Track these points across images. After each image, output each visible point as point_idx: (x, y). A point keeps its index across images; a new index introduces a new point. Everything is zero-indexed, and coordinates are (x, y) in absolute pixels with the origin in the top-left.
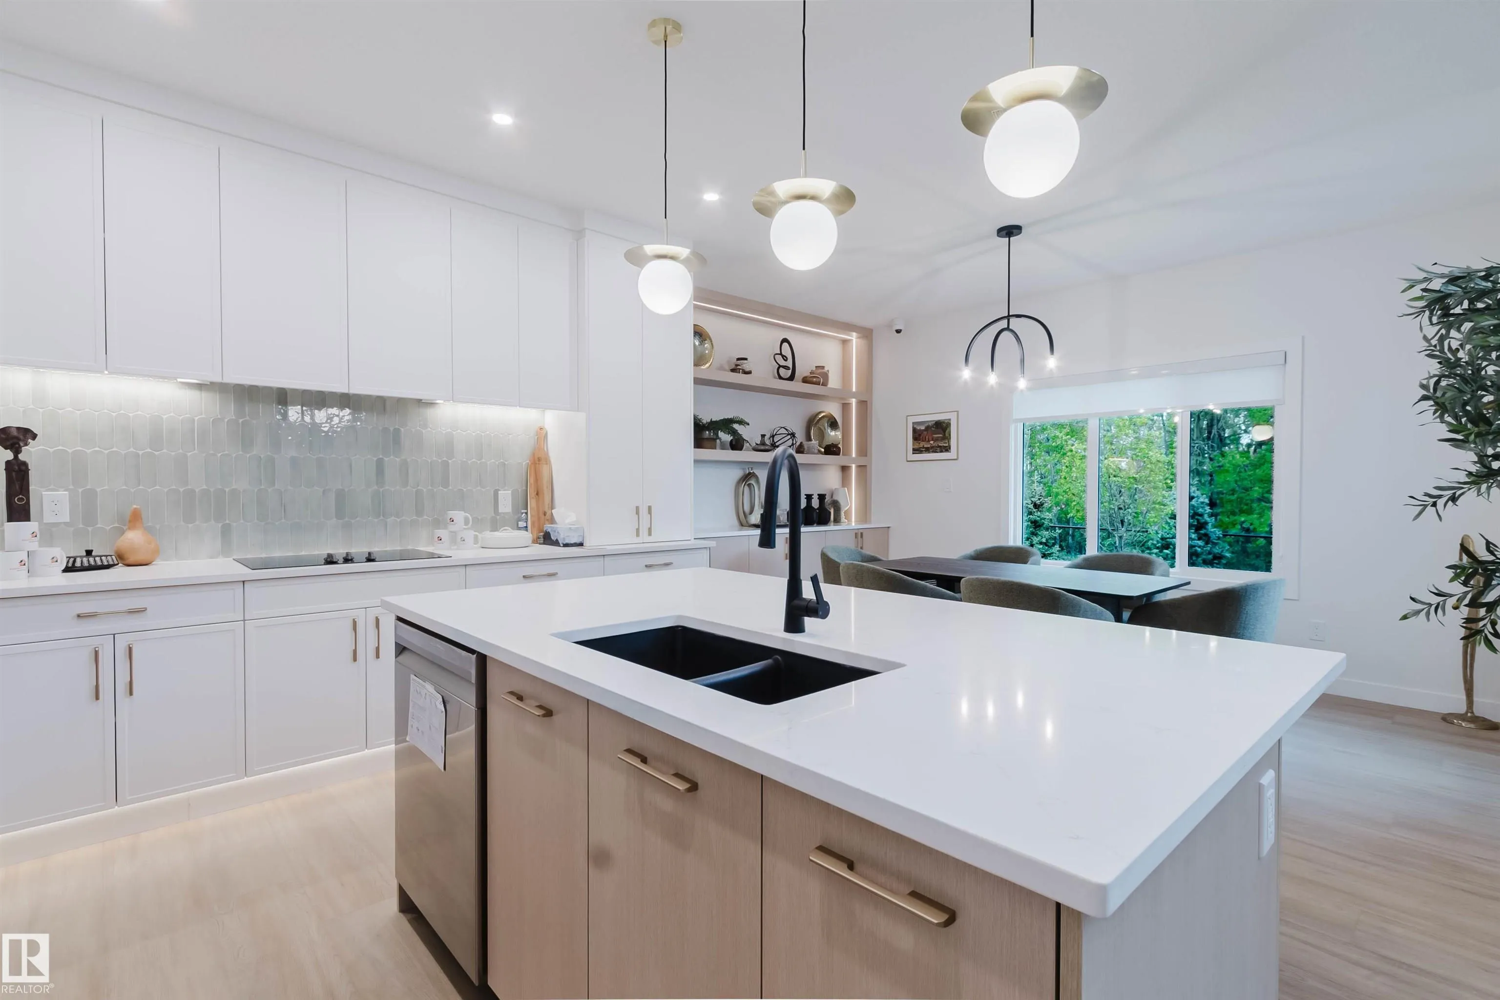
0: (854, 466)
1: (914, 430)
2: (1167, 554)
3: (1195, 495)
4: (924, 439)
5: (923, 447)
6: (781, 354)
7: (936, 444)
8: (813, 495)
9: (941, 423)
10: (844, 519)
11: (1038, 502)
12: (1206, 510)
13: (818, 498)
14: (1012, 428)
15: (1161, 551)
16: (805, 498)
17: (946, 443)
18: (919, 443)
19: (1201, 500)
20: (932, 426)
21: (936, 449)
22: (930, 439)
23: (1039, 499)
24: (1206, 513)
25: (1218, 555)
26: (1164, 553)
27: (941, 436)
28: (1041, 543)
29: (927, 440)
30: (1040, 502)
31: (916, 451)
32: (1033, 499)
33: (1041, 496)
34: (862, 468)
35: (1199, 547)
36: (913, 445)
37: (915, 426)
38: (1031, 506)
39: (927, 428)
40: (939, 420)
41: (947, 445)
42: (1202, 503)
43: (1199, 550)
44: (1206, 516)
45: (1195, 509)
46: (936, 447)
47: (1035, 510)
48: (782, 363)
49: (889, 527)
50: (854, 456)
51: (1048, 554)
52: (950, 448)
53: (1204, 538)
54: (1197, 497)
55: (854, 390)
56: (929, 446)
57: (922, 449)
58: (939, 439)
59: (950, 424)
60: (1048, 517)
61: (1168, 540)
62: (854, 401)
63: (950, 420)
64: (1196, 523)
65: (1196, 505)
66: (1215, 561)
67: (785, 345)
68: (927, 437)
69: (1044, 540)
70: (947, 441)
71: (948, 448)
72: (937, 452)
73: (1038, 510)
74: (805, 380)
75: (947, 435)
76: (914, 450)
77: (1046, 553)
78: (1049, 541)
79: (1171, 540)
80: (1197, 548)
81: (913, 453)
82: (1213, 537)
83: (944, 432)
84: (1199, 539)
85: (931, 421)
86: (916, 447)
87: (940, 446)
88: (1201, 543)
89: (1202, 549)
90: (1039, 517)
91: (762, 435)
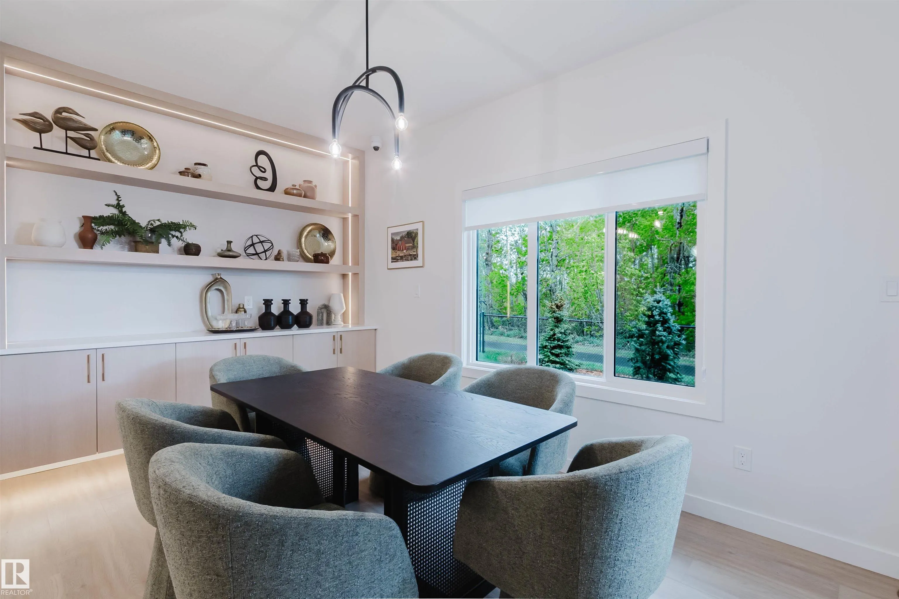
0: (350, 274)
1: (393, 240)
2: (642, 342)
3: (662, 299)
4: (399, 249)
5: (399, 256)
6: (257, 165)
7: (407, 253)
8: (290, 300)
9: (411, 233)
10: (340, 321)
11: (559, 304)
12: (669, 310)
13: (300, 303)
14: (465, 235)
15: (638, 340)
16: (282, 303)
17: (414, 251)
18: (396, 252)
19: (666, 303)
20: (405, 237)
21: (408, 258)
22: (404, 248)
23: (560, 302)
24: (669, 312)
25: (677, 342)
26: (640, 340)
27: (411, 245)
28: (561, 333)
29: (401, 249)
30: (561, 304)
31: (395, 259)
32: (556, 302)
33: (561, 300)
34: (355, 274)
35: (665, 336)
36: (392, 255)
37: (393, 237)
38: (554, 307)
39: (402, 238)
40: (410, 231)
41: (415, 253)
42: (667, 305)
43: (664, 338)
44: (669, 315)
45: (662, 309)
46: (408, 255)
47: (557, 310)
48: (259, 174)
49: (376, 330)
50: (350, 265)
51: (565, 340)
52: (417, 257)
53: (667, 330)
54: (663, 300)
55: (350, 206)
56: (403, 255)
57: (398, 258)
58: (410, 248)
59: (418, 233)
60: (566, 315)
61: (643, 331)
62: (350, 216)
63: (417, 229)
64: (662, 319)
65: (662, 306)
66: (676, 347)
67: (262, 158)
68: (401, 247)
69: (563, 331)
70: (415, 250)
71: (416, 256)
72: (408, 260)
73: (559, 310)
74: (287, 192)
75: (415, 244)
76: (392, 258)
77: (564, 339)
78: (567, 331)
79: (645, 331)
80: (662, 337)
81: (392, 262)
82: (674, 329)
83: (414, 241)
84: (664, 331)
85: (404, 232)
86: (394, 256)
87: (411, 255)
88: (665, 333)
89: (666, 338)
90: (559, 314)
91: (227, 241)
